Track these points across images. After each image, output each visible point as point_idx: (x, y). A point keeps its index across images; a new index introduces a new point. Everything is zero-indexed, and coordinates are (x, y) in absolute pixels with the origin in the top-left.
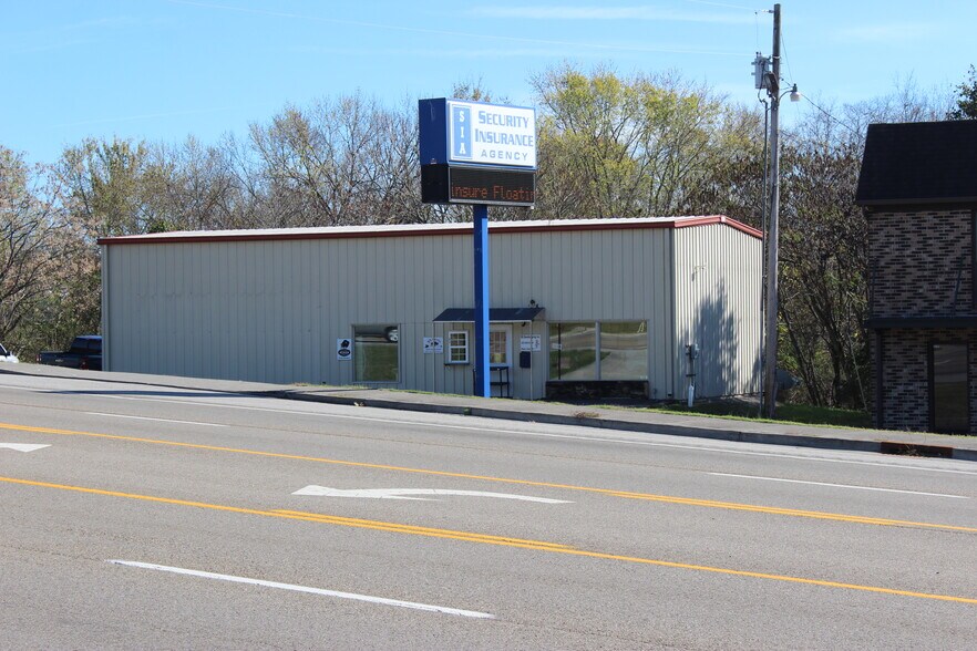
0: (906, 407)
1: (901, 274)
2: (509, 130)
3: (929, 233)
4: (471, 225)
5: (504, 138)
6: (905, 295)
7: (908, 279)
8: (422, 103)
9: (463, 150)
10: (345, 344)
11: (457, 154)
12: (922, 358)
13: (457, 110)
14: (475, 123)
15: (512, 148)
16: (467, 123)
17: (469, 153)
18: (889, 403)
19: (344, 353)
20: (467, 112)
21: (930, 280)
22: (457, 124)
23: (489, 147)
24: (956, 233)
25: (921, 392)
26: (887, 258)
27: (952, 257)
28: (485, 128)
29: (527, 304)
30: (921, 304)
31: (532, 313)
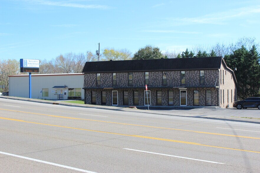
0: (88, 99)
1: (88, 82)
2: (34, 63)
3: (91, 76)
4: (29, 75)
5: (33, 64)
6: (88, 85)
7: (89, 83)
8: (20, 59)
9: (26, 65)
10: (41, 91)
11: (24, 66)
12: (90, 93)
13: (25, 60)
14: (28, 62)
15: (34, 65)
16: (27, 62)
17: (27, 66)
18: (86, 99)
19: (41, 92)
20: (27, 61)
21: (91, 83)
22: (25, 62)
23: (30, 65)
24: (94, 76)
25: (90, 98)
26: (86, 80)
27: (94, 80)
28: (30, 63)
29: (64, 86)
30: (90, 86)
31: (65, 87)
